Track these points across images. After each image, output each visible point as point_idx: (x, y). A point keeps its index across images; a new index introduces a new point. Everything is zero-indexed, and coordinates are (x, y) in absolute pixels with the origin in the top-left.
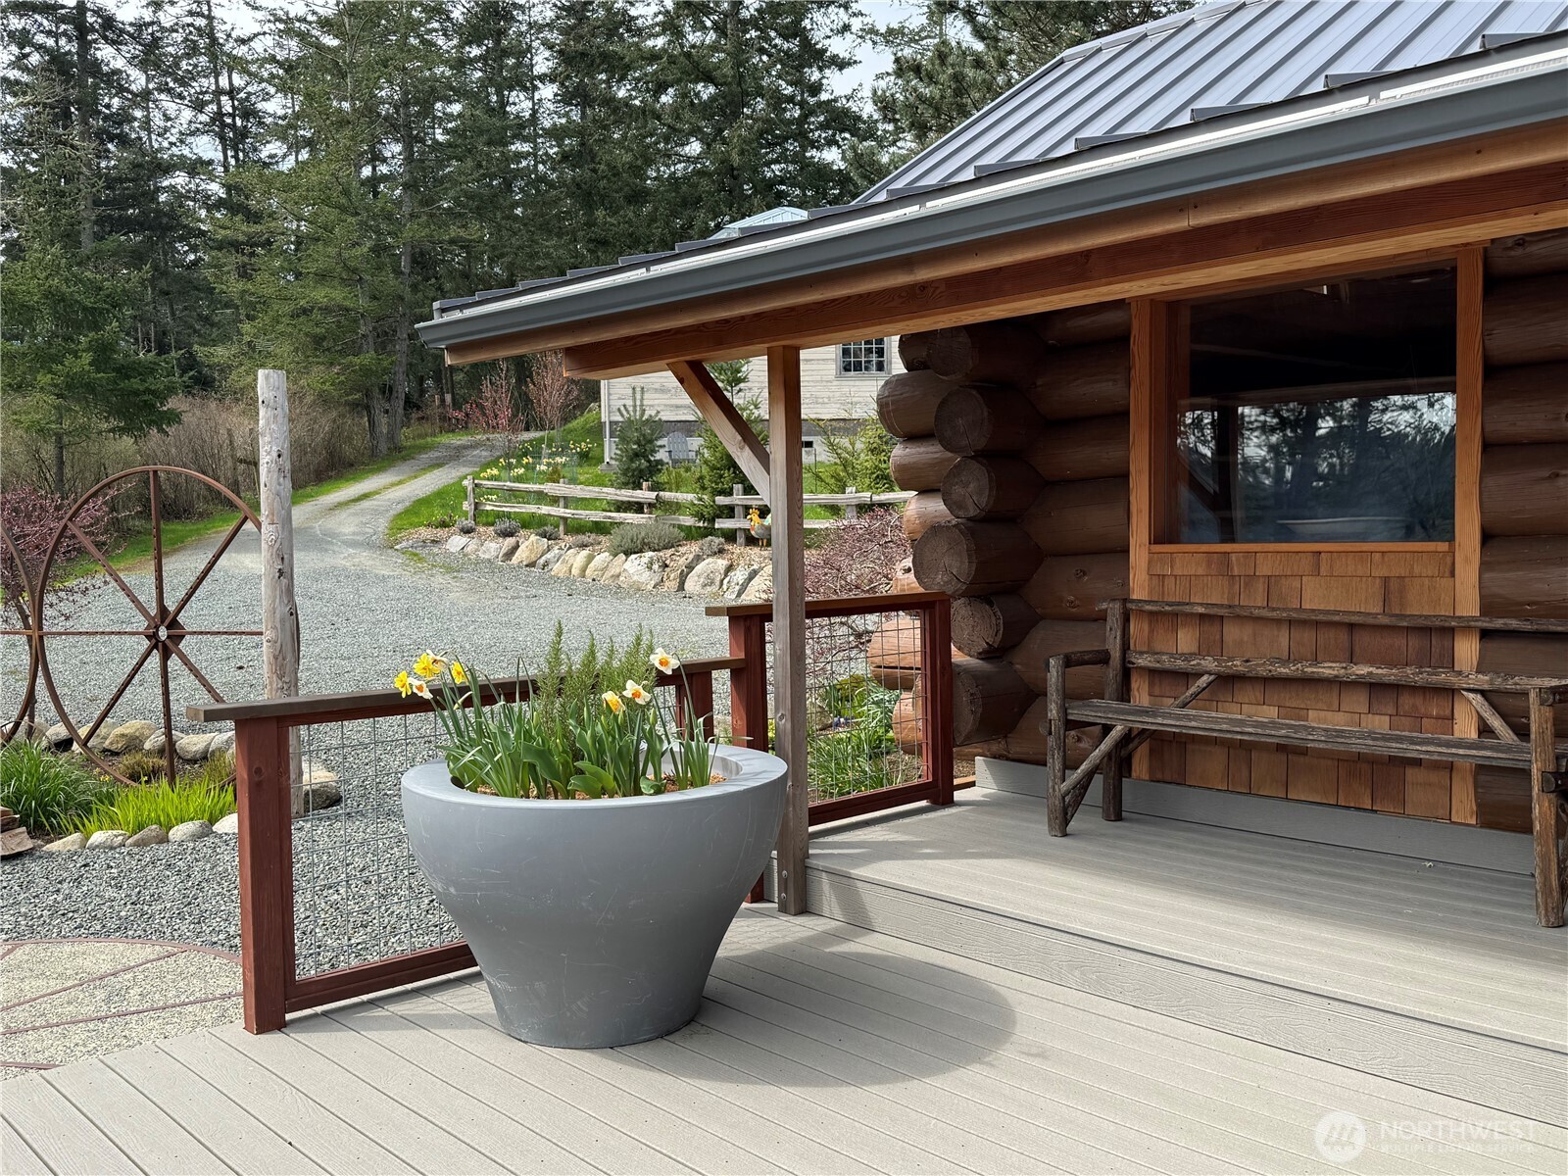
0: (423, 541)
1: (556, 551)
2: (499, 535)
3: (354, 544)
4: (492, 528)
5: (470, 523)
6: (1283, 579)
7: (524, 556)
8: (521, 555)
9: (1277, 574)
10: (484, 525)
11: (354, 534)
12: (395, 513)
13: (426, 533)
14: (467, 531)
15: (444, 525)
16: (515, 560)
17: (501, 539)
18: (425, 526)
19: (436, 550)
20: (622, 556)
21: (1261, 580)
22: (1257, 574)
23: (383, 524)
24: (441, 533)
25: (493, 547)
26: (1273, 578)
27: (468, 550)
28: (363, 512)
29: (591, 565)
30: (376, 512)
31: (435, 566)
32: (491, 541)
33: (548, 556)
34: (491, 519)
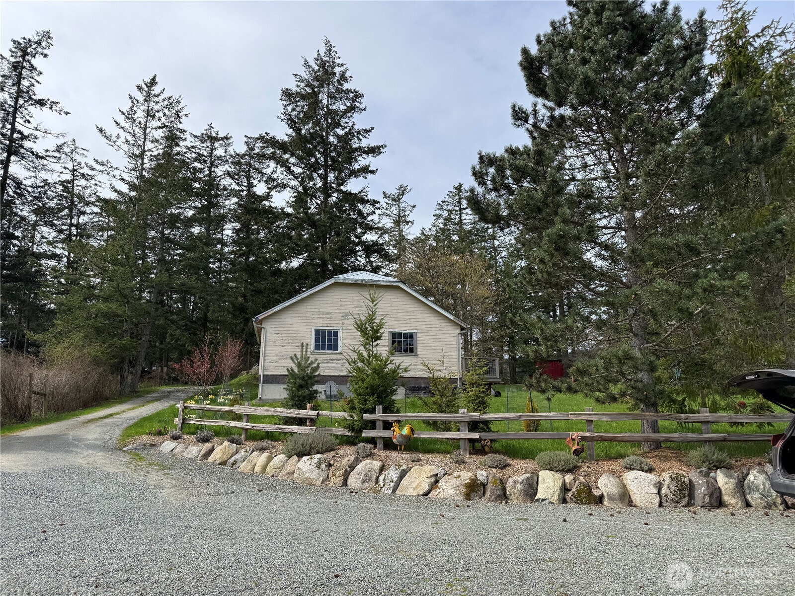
0: (144, 445)
1: (242, 453)
2: (199, 441)
3: (94, 447)
4: (192, 436)
5: (178, 432)
7: (218, 456)
8: (216, 455)
10: (187, 434)
11: (96, 439)
12: (127, 425)
13: (146, 439)
14: (175, 438)
15: (160, 433)
16: (210, 459)
17: (200, 444)
18: (147, 434)
19: (152, 452)
20: (295, 458)
23: (118, 433)
24: (158, 439)
25: (194, 450)
27: (176, 451)
28: (106, 425)
29: (271, 464)
30: (114, 425)
31: (151, 464)
32: (193, 445)
33: (237, 457)
34: (192, 430)
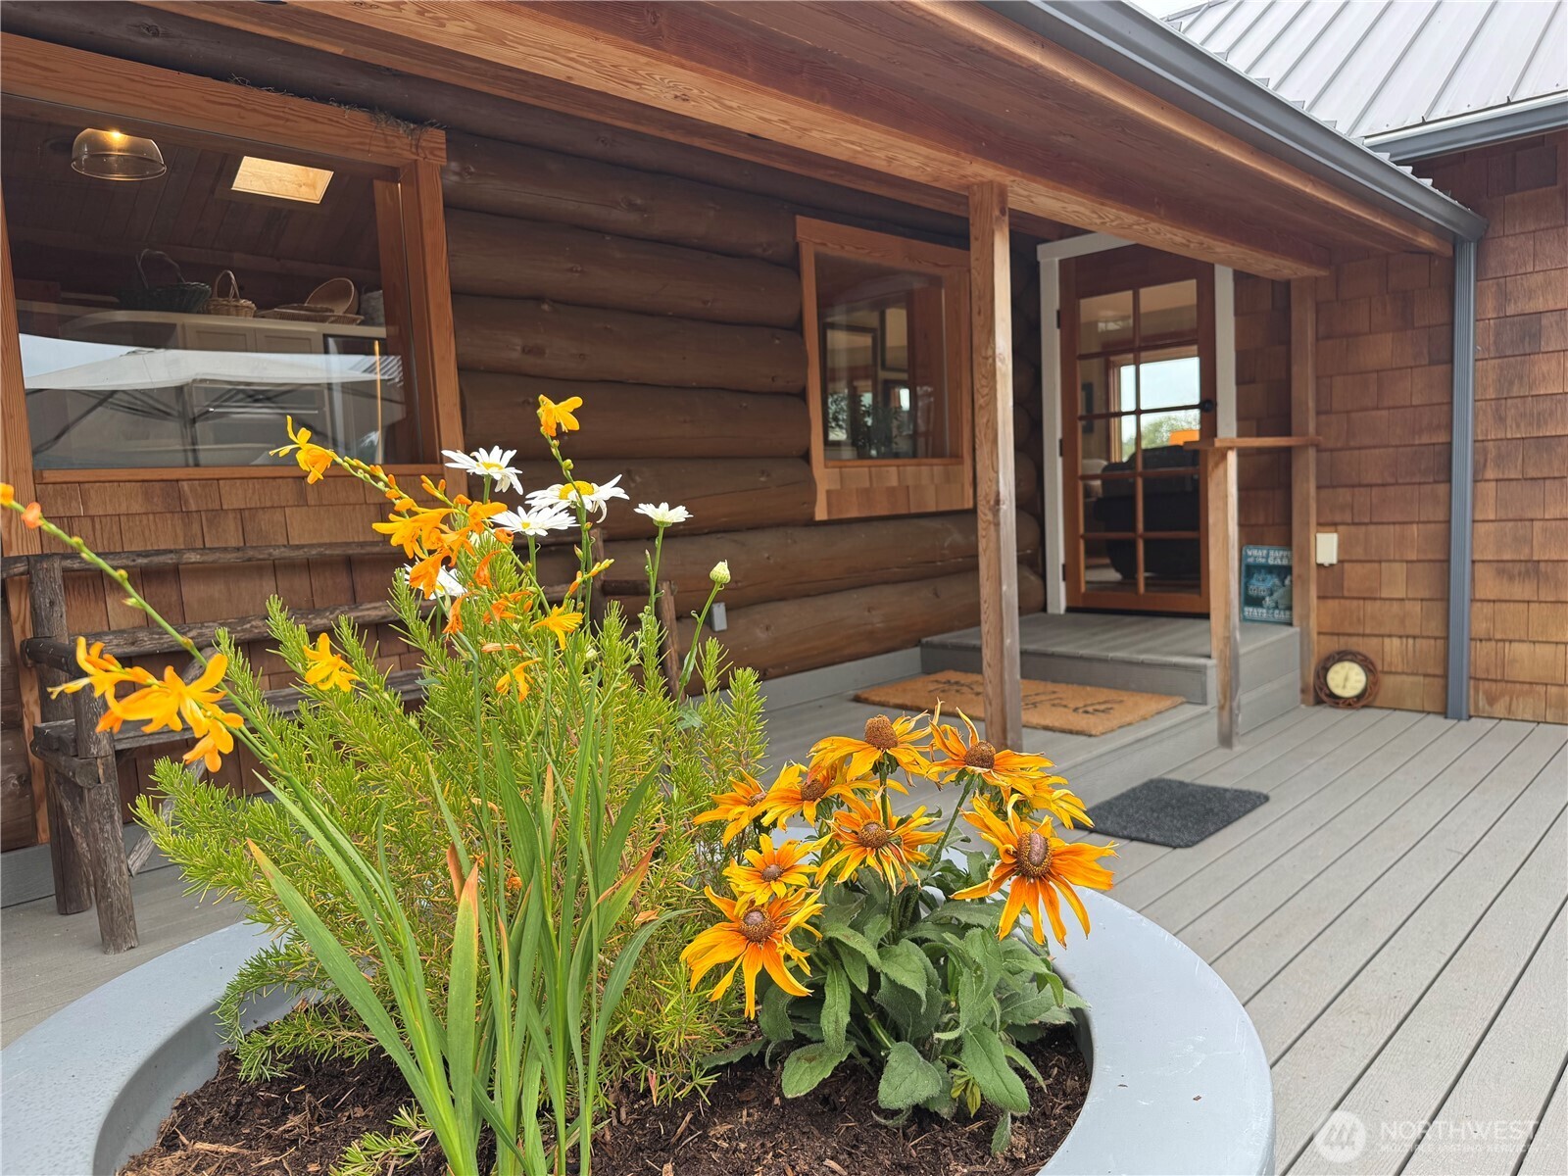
6: (261, 512)
9: (253, 506)
21: (231, 515)
22: (225, 507)
26: (247, 512)
